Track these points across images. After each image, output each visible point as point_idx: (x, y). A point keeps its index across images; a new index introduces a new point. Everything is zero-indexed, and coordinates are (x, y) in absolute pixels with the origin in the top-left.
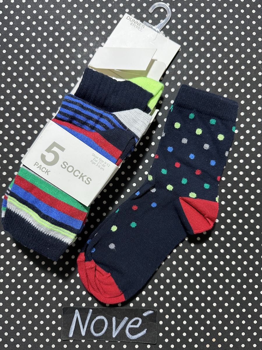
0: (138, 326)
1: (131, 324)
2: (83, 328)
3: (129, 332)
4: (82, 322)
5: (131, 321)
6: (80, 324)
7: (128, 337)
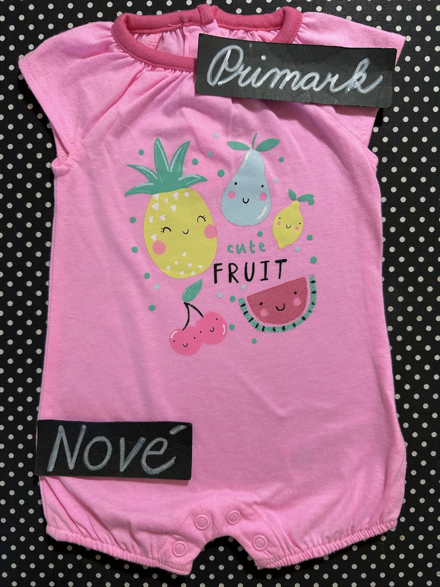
0: (161, 452)
1: (151, 450)
2: (72, 456)
3: (147, 462)
4: (69, 446)
5: (150, 444)
6: (66, 450)
7: (146, 471)
